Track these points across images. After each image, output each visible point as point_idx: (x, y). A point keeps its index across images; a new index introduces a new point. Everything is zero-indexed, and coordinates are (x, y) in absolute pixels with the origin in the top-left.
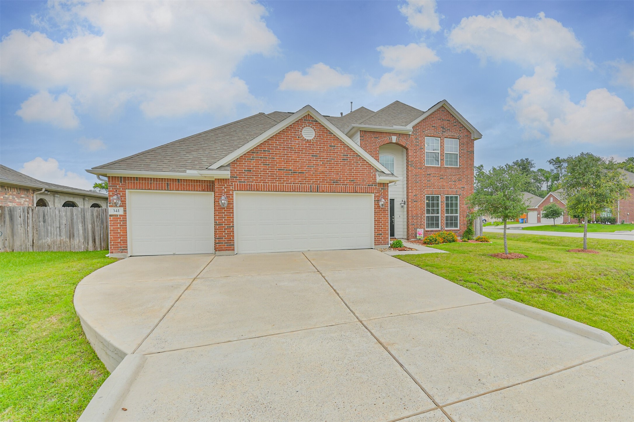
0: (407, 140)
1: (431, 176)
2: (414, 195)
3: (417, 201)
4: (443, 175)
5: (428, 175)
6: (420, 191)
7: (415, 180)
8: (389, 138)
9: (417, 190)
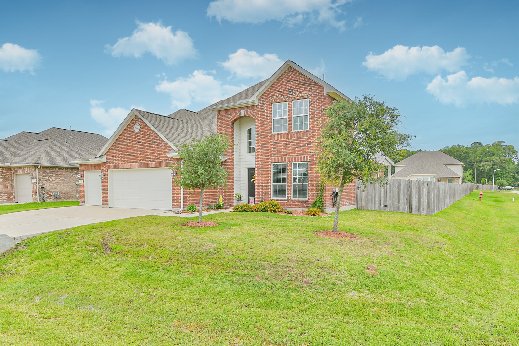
0: (254, 111)
1: (277, 144)
2: (260, 165)
3: (263, 170)
4: (290, 141)
5: (274, 142)
6: (266, 160)
7: (261, 150)
8: (239, 113)
9: (263, 159)
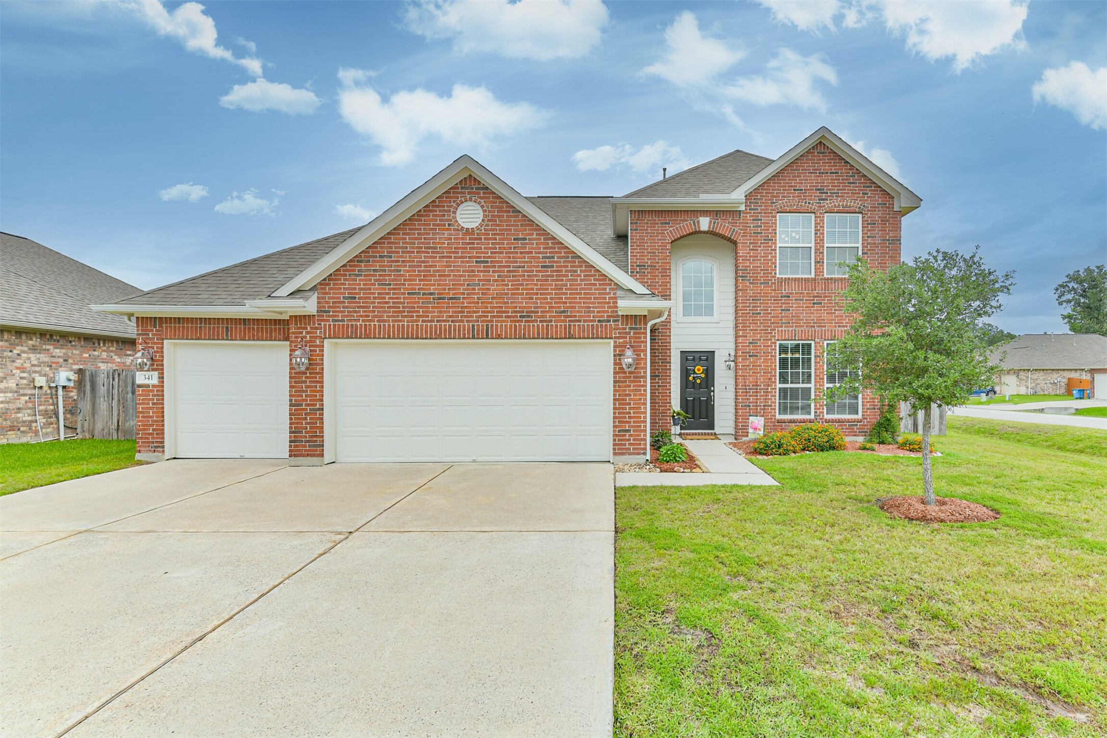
0: (734, 224)
1: (792, 300)
2: (750, 343)
3: (757, 356)
4: (821, 297)
5: (785, 296)
6: (764, 333)
7: (752, 310)
8: (694, 222)
9: (757, 330)
